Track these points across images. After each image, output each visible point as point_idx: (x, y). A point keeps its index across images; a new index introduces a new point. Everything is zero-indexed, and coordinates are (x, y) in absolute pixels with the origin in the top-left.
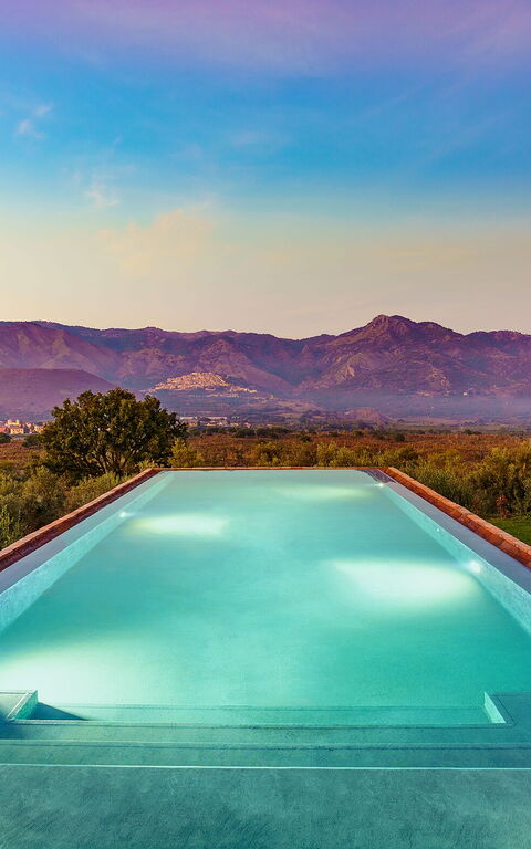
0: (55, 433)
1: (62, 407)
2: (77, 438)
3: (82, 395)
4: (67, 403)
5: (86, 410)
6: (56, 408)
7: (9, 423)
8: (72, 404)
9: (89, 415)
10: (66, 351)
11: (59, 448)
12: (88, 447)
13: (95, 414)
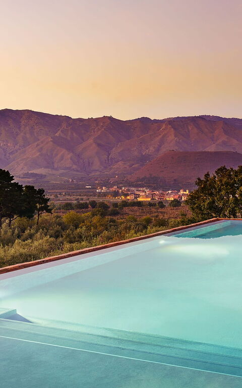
0: (198, 198)
1: (203, 178)
2: (214, 202)
3: (219, 170)
4: (207, 175)
5: (221, 181)
6: (199, 179)
7: (182, 192)
8: (211, 176)
9: (222, 185)
10: (224, 138)
11: (200, 209)
12: (222, 209)
13: (227, 184)
